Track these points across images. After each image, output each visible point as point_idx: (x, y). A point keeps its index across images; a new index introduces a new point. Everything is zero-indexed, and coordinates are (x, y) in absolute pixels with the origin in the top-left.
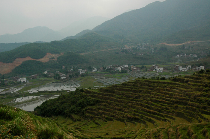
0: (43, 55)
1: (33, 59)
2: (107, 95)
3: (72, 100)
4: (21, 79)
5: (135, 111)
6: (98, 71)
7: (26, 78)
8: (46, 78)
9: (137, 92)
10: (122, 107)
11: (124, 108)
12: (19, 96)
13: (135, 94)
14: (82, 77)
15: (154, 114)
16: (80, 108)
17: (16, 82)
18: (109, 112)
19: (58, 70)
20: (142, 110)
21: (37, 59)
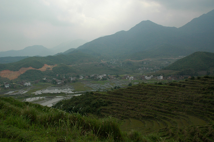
0: (42, 65)
1: (34, 69)
2: (117, 97)
3: (86, 101)
4: (26, 83)
5: (146, 110)
6: (84, 78)
7: (31, 83)
8: (46, 83)
9: (143, 95)
10: (133, 107)
11: (136, 108)
12: (27, 97)
13: (142, 96)
14: (74, 83)
15: (166, 113)
16: (95, 108)
17: (22, 86)
18: (122, 111)
19: (53, 77)
20: (153, 109)
21: (37, 68)
